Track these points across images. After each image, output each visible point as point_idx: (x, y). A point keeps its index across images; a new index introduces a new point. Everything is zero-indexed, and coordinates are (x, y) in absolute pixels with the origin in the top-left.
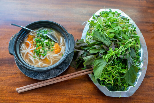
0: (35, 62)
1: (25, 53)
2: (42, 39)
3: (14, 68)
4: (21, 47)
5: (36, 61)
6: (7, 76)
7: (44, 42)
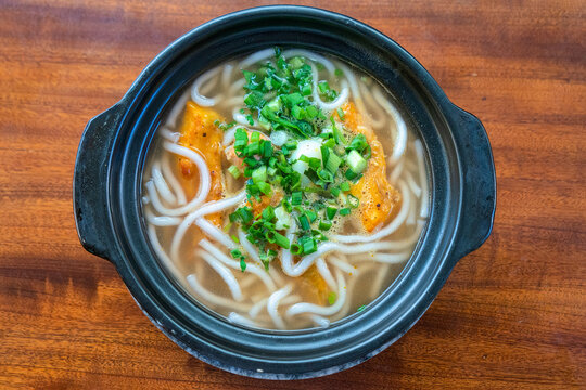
0: (243, 290)
1: (174, 228)
2: (280, 138)
3: (42, 322)
4: (150, 185)
5: (248, 281)
6: (10, 370)
7: (296, 155)
